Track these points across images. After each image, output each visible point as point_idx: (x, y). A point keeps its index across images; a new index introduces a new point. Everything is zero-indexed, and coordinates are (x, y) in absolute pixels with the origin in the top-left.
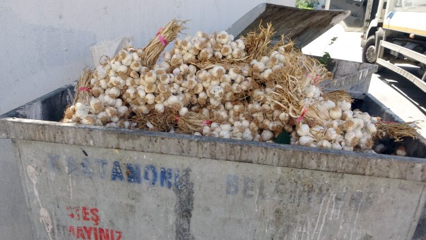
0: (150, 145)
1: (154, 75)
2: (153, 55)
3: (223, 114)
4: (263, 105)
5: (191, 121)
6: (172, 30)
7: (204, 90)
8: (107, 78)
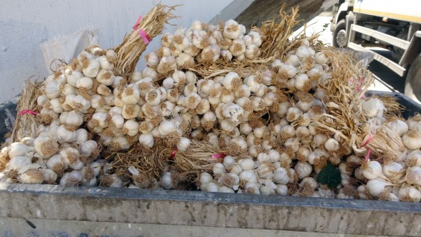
0: (139, 213)
1: (136, 92)
2: (130, 57)
3: (242, 143)
4: (299, 128)
5: (194, 155)
6: (157, 20)
7: (212, 109)
8: (60, 97)
